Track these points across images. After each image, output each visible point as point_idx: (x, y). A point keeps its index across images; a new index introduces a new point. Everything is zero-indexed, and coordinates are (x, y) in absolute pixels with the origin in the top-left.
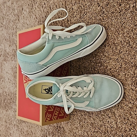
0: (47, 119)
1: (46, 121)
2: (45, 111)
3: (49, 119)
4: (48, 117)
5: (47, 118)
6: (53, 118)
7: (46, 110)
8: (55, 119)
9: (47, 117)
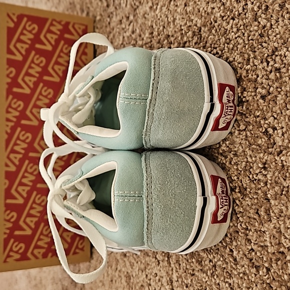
0: (9, 256)
1: (5, 261)
2: (5, 233)
3: (17, 256)
4: (15, 249)
5: (11, 254)
6: (29, 254)
7: (8, 231)
8: (40, 256)
9: (11, 250)
